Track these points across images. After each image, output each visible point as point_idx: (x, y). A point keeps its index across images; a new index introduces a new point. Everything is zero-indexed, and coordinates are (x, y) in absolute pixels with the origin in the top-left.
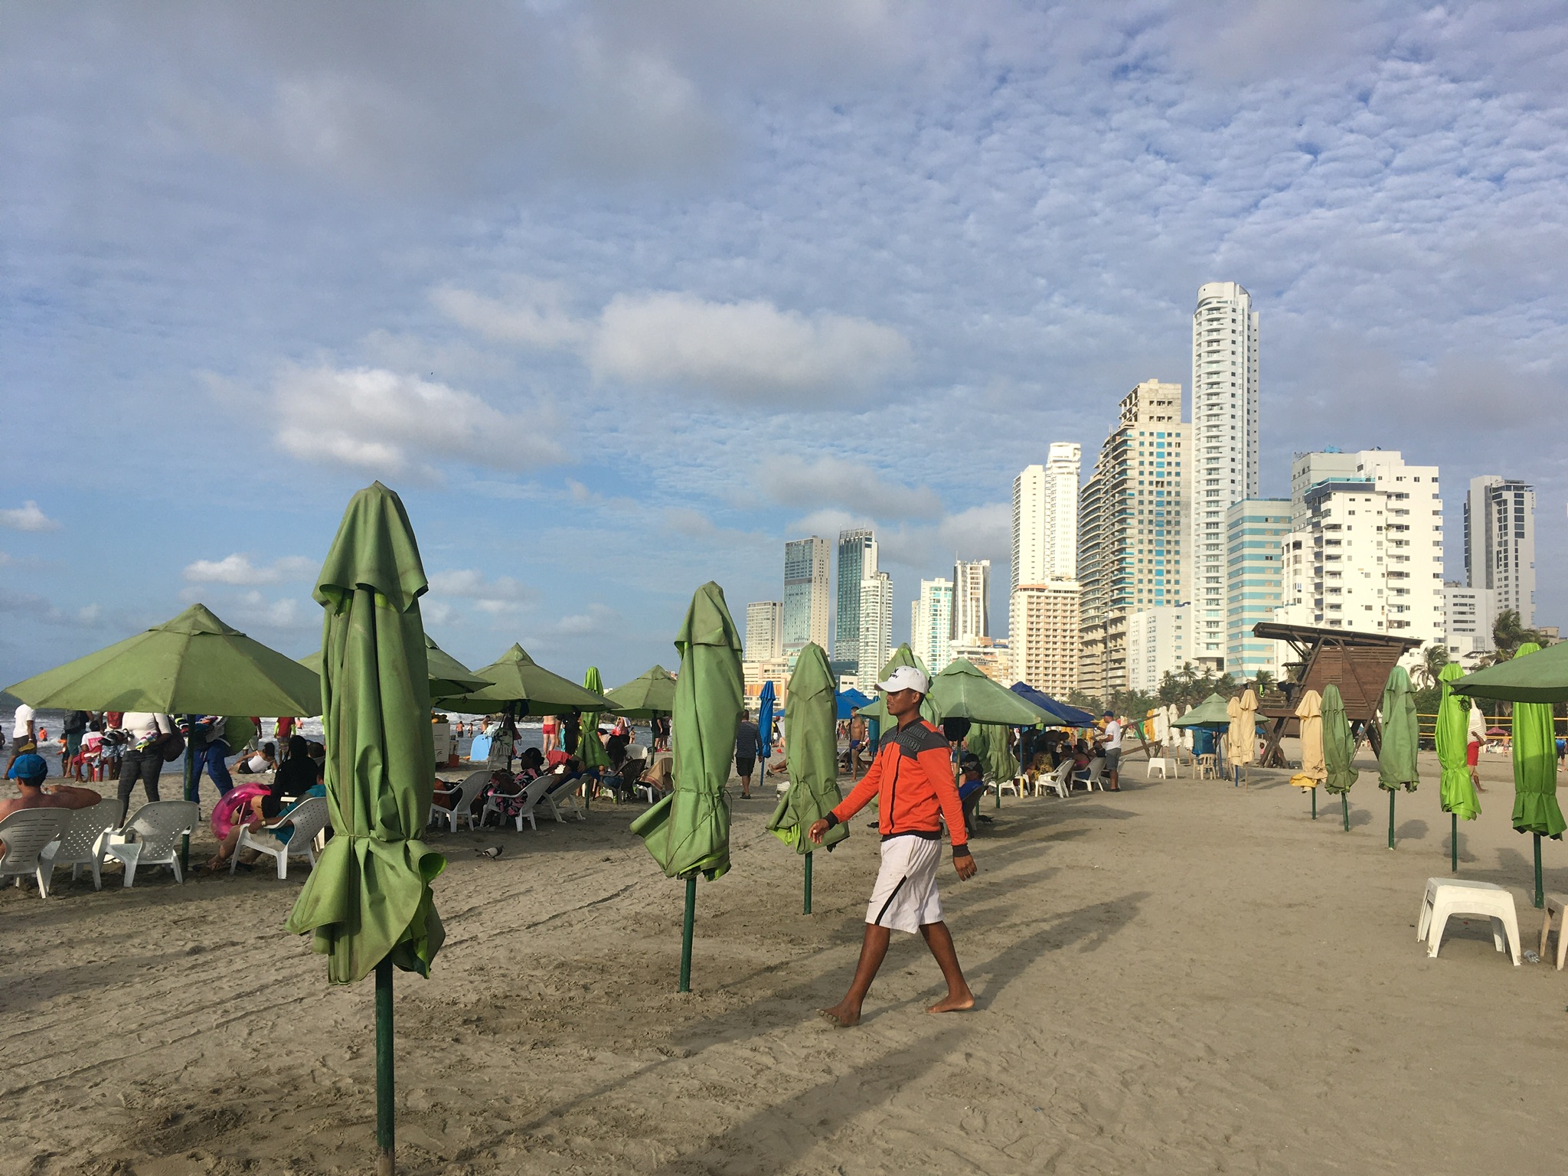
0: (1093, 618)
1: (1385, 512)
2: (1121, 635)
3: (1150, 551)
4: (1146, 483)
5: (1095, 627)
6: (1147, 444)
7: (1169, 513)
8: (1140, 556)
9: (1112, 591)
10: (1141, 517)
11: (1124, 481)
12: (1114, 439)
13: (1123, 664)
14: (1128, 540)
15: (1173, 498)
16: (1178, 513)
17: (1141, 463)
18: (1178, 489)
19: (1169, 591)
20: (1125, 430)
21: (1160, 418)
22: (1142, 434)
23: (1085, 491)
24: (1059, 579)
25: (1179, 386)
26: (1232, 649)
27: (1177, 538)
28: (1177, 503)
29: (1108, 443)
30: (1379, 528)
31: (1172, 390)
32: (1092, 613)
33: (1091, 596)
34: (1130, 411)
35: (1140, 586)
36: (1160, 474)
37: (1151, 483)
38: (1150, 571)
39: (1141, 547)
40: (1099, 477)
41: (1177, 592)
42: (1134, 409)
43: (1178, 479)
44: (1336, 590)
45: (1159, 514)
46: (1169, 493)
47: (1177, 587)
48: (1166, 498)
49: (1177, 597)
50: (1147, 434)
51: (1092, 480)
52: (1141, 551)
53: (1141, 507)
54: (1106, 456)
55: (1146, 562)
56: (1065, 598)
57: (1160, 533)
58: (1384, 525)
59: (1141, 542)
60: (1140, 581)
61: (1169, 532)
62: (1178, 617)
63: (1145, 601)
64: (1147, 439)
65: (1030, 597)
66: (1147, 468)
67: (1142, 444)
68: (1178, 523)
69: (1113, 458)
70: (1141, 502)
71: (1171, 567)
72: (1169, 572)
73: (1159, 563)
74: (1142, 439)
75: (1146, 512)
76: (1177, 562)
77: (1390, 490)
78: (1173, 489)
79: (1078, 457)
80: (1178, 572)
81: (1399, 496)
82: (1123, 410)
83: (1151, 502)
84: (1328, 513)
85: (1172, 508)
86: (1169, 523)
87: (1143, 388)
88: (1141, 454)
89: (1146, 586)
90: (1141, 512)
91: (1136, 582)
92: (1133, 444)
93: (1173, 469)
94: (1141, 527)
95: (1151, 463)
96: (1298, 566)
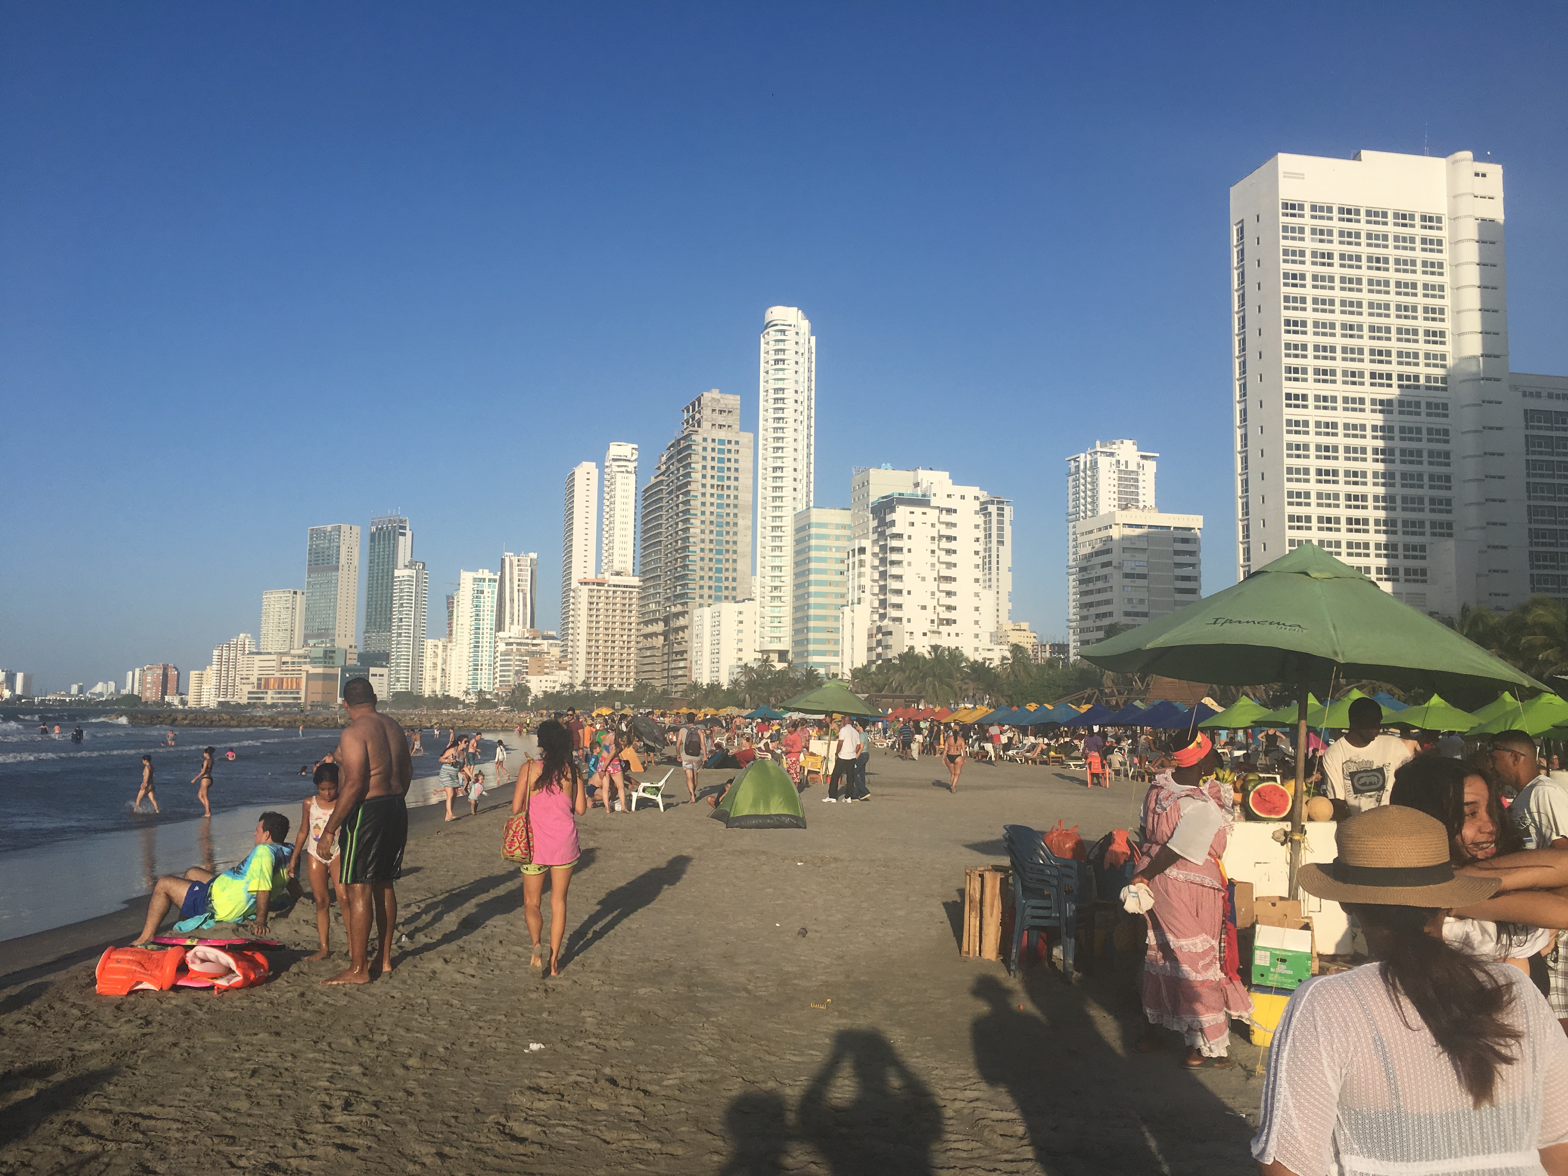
0: (654, 612)
1: (937, 525)
2: (683, 628)
3: (711, 550)
4: (708, 486)
5: (656, 621)
6: (709, 449)
7: (728, 515)
8: (702, 554)
9: (675, 587)
10: (703, 518)
11: (689, 483)
12: (679, 441)
13: (685, 656)
14: (691, 540)
15: (731, 501)
16: (736, 515)
17: (704, 467)
18: (736, 493)
19: (727, 588)
20: (689, 435)
21: (720, 426)
22: (705, 440)
23: (646, 491)
25: (738, 397)
26: (796, 643)
27: (735, 538)
28: (736, 506)
29: (672, 446)
30: (933, 538)
31: (733, 401)
32: (653, 607)
33: (652, 591)
34: (693, 418)
35: (702, 583)
36: (721, 478)
37: (712, 486)
38: (711, 569)
39: (702, 546)
40: (661, 478)
41: (734, 589)
42: (697, 416)
43: (736, 483)
44: (899, 592)
45: (719, 516)
46: (728, 496)
47: (734, 584)
48: (726, 501)
49: (734, 593)
50: (709, 440)
51: (653, 480)
52: (702, 550)
53: (703, 509)
54: (669, 459)
55: (707, 560)
56: (624, 592)
57: (719, 534)
58: (936, 535)
59: (703, 541)
60: (702, 578)
61: (728, 533)
62: (740, 613)
63: (706, 596)
64: (710, 445)
65: (591, 590)
66: (709, 472)
67: (705, 449)
68: (735, 524)
69: (679, 461)
70: (703, 504)
71: (728, 565)
72: (727, 570)
73: (719, 561)
74: (704, 444)
75: (707, 513)
76: (735, 561)
77: (942, 506)
78: (732, 493)
79: (635, 457)
80: (735, 570)
81: (949, 511)
82: (686, 416)
83: (712, 504)
84: (892, 524)
85: (731, 510)
86: (728, 524)
87: (707, 396)
88: (704, 458)
89: (706, 583)
90: (703, 513)
91: (697, 579)
92: (697, 448)
93: (733, 474)
94: (703, 527)
95: (713, 468)
96: (863, 569)
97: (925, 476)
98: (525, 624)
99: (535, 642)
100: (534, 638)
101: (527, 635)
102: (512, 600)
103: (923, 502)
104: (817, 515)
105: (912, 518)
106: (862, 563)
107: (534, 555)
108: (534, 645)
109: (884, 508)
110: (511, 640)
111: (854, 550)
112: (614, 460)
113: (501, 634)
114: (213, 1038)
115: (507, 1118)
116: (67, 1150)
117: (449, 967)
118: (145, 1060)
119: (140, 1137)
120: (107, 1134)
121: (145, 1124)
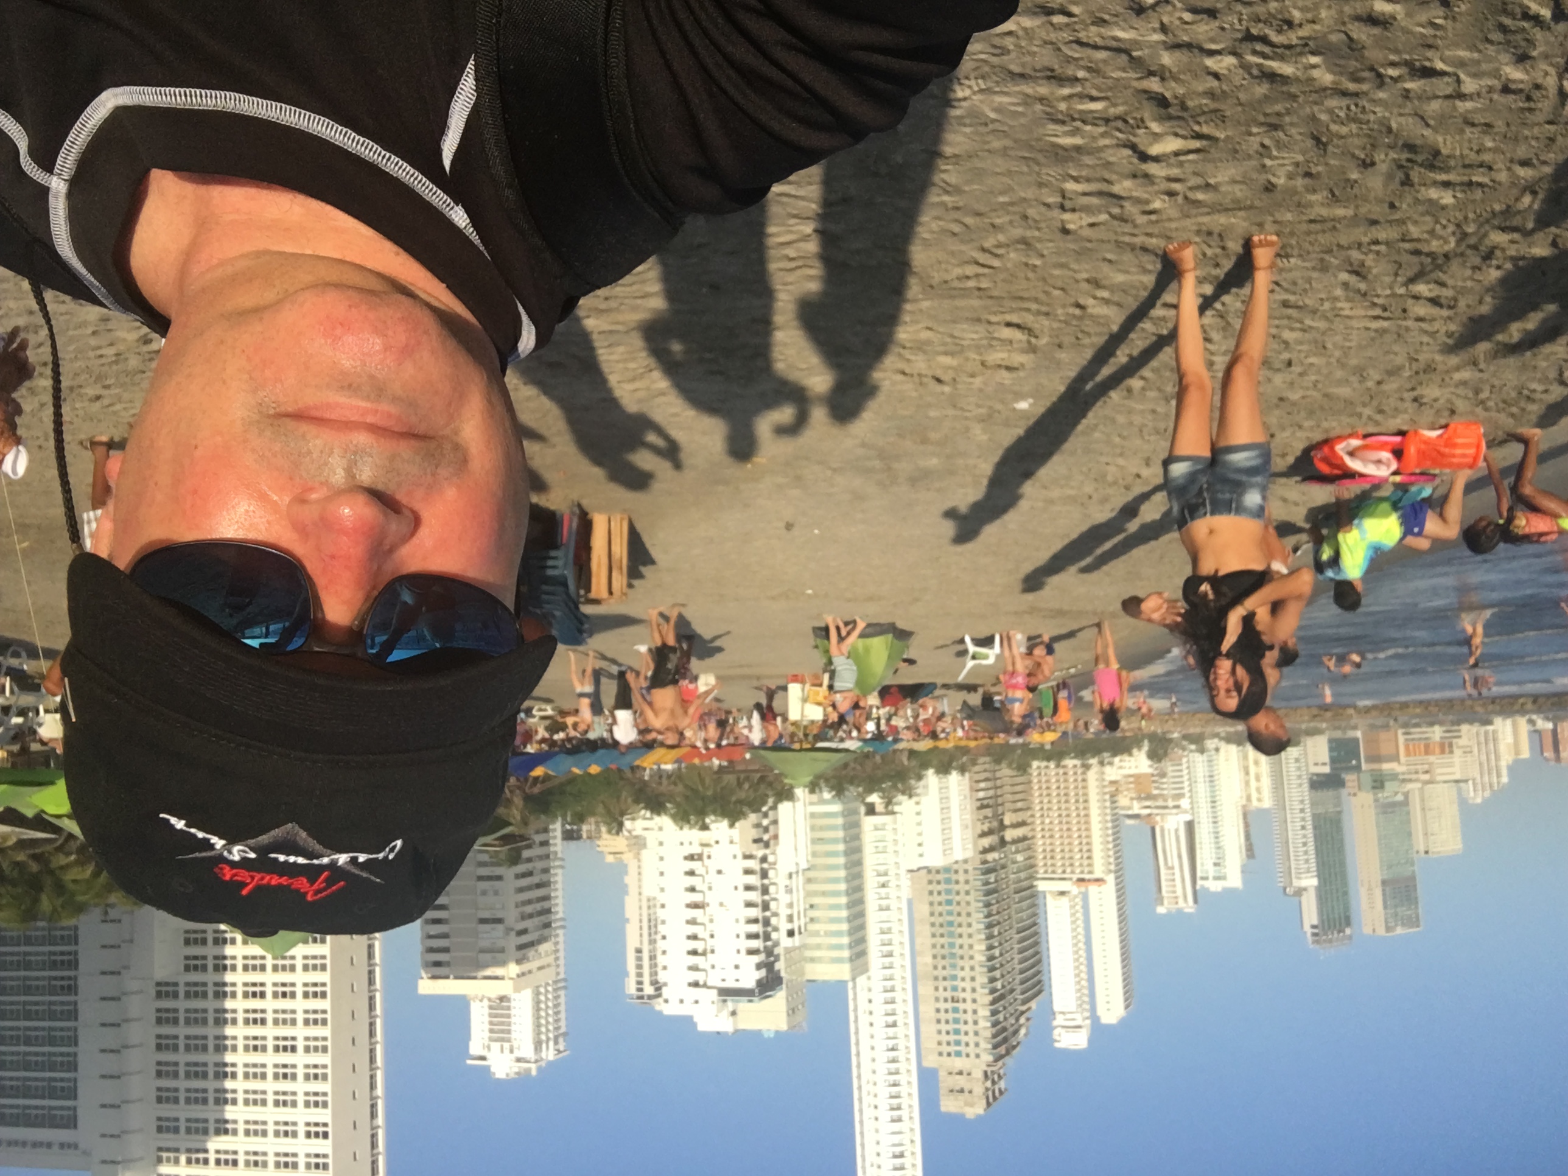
0: (1017, 852)
1: (708, 968)
2: (983, 835)
3: (960, 925)
4: (969, 1001)
5: (1015, 842)
6: (972, 1045)
7: (944, 968)
8: (969, 920)
9: (996, 881)
10: (972, 962)
11: (993, 1003)
12: (1008, 1053)
13: (978, 804)
14: (983, 937)
15: (942, 984)
16: (935, 968)
17: (976, 1023)
18: (937, 994)
19: (939, 883)
20: (996, 1060)
21: (960, 1073)
22: (978, 1056)
23: (1040, 992)
24: (1062, 893)
25: (943, 1109)
26: (857, 825)
27: (934, 940)
28: (936, 978)
29: (1014, 1047)
30: (713, 951)
31: (949, 1105)
32: (1020, 858)
33: (1023, 875)
34: (994, 1083)
35: (967, 887)
36: (955, 1010)
37: (964, 1001)
38: (958, 903)
39: (970, 930)
40: (1024, 1008)
41: (930, 882)
42: (989, 1084)
43: (938, 1005)
44: (748, 888)
45: (953, 966)
46: (945, 989)
47: (930, 887)
48: (948, 984)
49: (930, 877)
50: (972, 1055)
51: (1033, 1004)
52: (970, 925)
53: (973, 974)
54: (1016, 1032)
55: (964, 914)
56: (1053, 872)
57: (952, 945)
58: (709, 955)
59: (970, 936)
60: (967, 893)
61: (943, 946)
62: (921, 855)
63: (961, 872)
64: (971, 1049)
65: (1090, 872)
66: (969, 1017)
67: (977, 1045)
68: (935, 957)
69: (1005, 1029)
70: (973, 979)
71: (939, 909)
72: (940, 904)
73: (950, 913)
75: (967, 969)
76: (932, 914)
77: (704, 990)
78: (942, 994)
79: (1056, 1032)
80: (931, 904)
81: (696, 984)
82: (1002, 1084)
83: (963, 979)
84: (759, 967)
85: (941, 973)
86: (944, 957)
87: (979, 1109)
88: (976, 1033)
89: (963, 887)
90: (972, 968)
91: (972, 892)
92: (985, 1045)
93: (943, 1016)
94: (971, 952)
95: (966, 1023)
96: (789, 912)
97: (724, 1024)
98: (1162, 830)
99: (1148, 811)
100: (1149, 815)
101: (1158, 818)
102: (1180, 857)
103: (726, 993)
104: (843, 972)
105: (737, 974)
106: (790, 919)
107: (1161, 910)
108: (1148, 807)
109: (769, 984)
110: (1175, 811)
111: (800, 933)
112: (1079, 1027)
113: (1188, 817)
114: (1344, 391)
115: (1029, 342)
116: (1442, 284)
117: (1135, 471)
118: (1400, 368)
119: (1376, 300)
120: (1410, 301)
121: (1378, 312)
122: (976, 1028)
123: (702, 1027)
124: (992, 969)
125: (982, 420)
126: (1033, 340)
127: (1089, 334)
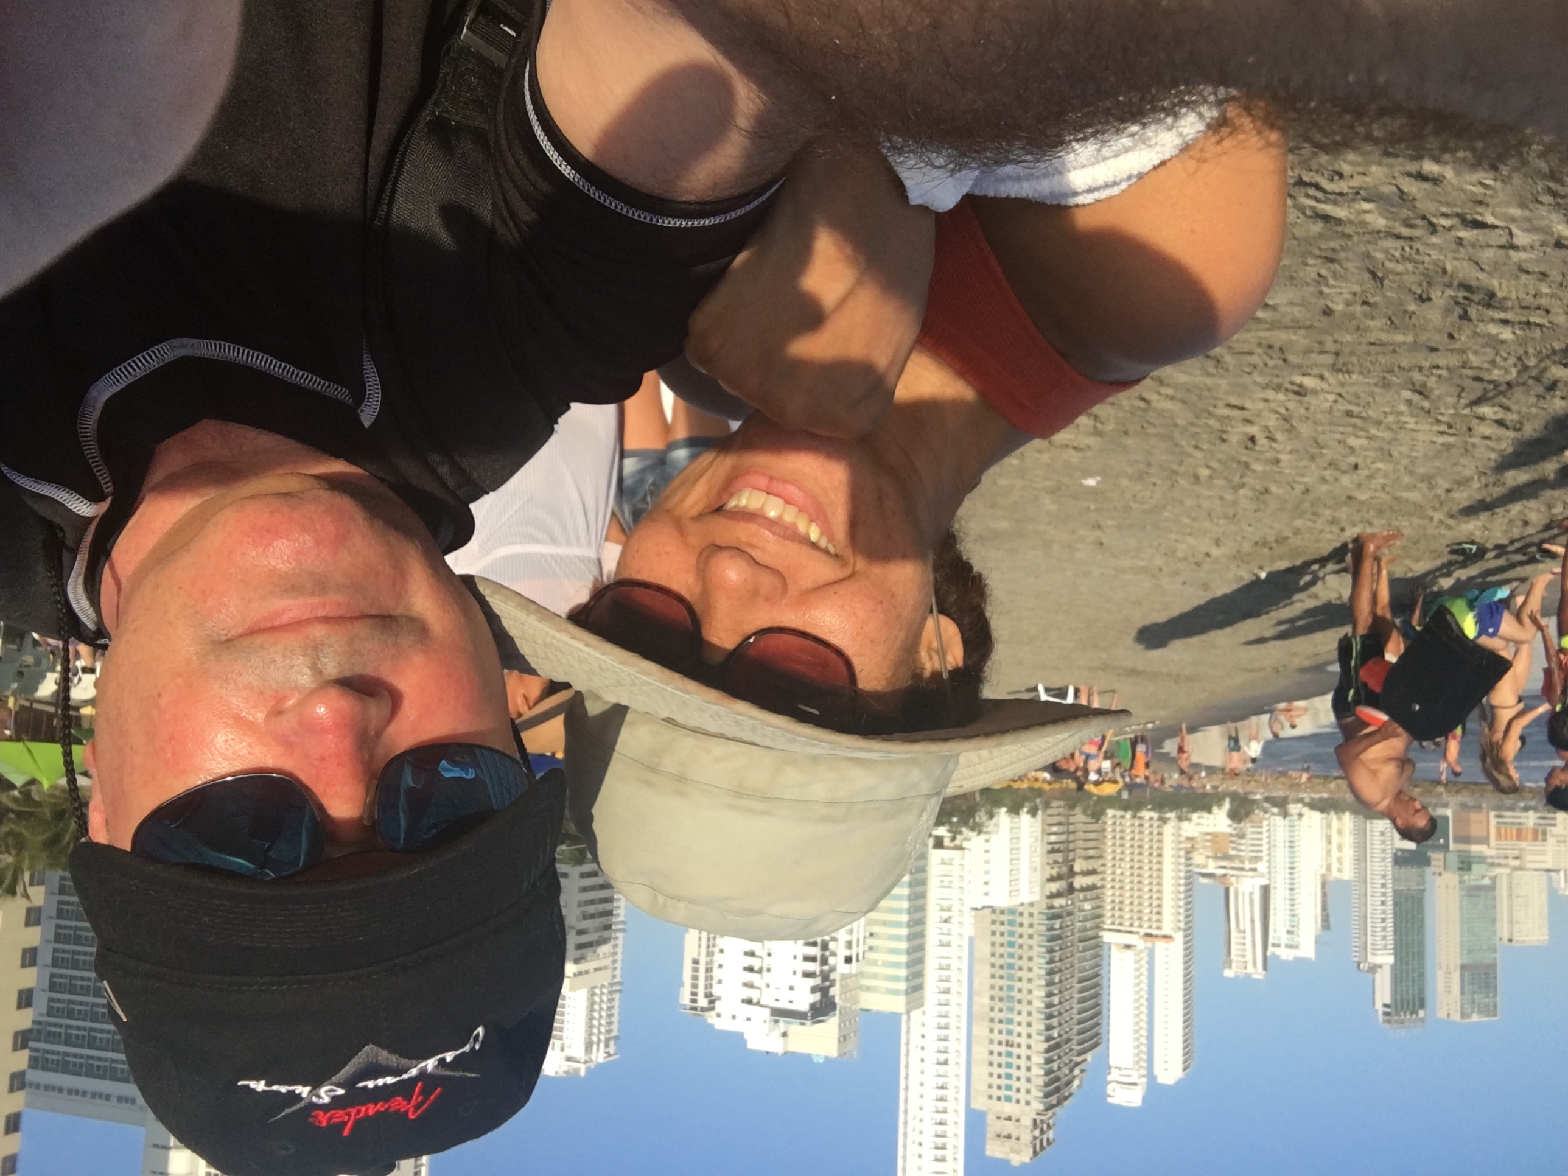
0: (1085, 900)
1: (763, 987)
2: (1052, 879)
3: (1020, 969)
4: (1024, 1046)
5: (1083, 889)
6: (1023, 1091)
7: (1001, 1010)
8: (1030, 964)
9: (1061, 928)
10: (1030, 1008)
11: (1048, 1051)
12: (1059, 1103)
13: (1049, 847)
14: (1043, 982)
15: (997, 1027)
16: (992, 1009)
17: (1029, 1069)
18: (991, 1036)
19: (1002, 923)
20: (1047, 1109)
21: (1009, 1119)
22: (1028, 1103)
23: (1097, 1045)
24: (1128, 947)
25: (988, 1153)
27: (993, 981)
28: (992, 1020)
29: (1066, 1098)
30: (769, 970)
31: (995, 1150)
32: (1087, 906)
33: (1089, 924)
34: (1042, 1132)
35: (1031, 931)
36: (1009, 1054)
37: (1019, 1046)
38: (1021, 946)
39: (1030, 975)
40: (1079, 1059)
41: (994, 922)
42: (1037, 1133)
43: (992, 1048)
45: (1010, 1010)
46: (1000, 1032)
47: (993, 928)
48: (1003, 1027)
49: (994, 917)
50: (1023, 1102)
51: (1089, 1056)
52: (1030, 970)
53: (1030, 1019)
54: (1069, 1083)
55: (1025, 957)
56: (1121, 924)
57: (1011, 988)
58: (765, 973)
59: (1030, 980)
60: (1031, 937)
61: (1001, 989)
62: (987, 894)
63: (1026, 915)
64: (1022, 1095)
65: (1159, 928)
66: (1023, 1063)
67: (1028, 1091)
68: (992, 998)
69: (1058, 1079)
70: (1029, 1025)
71: (1000, 950)
72: (1002, 945)
73: (1011, 956)
74: (1028, 1097)
75: (1024, 1014)
76: (993, 955)
77: (757, 1008)
78: (996, 1037)
79: (1110, 1087)
80: (993, 944)
81: (749, 1002)
82: (1051, 1134)
83: (1019, 1024)
84: (814, 990)
85: (997, 1015)
86: (1001, 1000)
87: (1025, 1157)
88: (1028, 1080)
89: (1026, 931)
90: (1029, 1014)
91: (1035, 936)
92: (1037, 1093)
93: (995, 1059)
94: (1029, 997)
95: (1018, 1068)
96: (848, 938)
97: (776, 1046)
98: (1237, 892)
99: (1223, 871)
100: (1224, 875)
101: (1233, 879)
102: (1252, 921)
103: (779, 1013)
104: (897, 1004)
105: (791, 995)
106: (849, 945)
107: (1228, 973)
108: (1224, 867)
109: (822, 1008)
110: (1251, 874)
111: (858, 960)
112: (1135, 1084)
113: (1265, 882)
114: (1414, 496)
116: (1507, 409)
117: (1204, 549)
118: (1469, 480)
119: (1440, 418)
120: (1475, 421)
121: (1444, 428)
122: (1029, 1074)
123: (751, 1045)
124: (1049, 1017)
125: (1051, 492)
126: (1099, 426)
127: (1154, 425)
